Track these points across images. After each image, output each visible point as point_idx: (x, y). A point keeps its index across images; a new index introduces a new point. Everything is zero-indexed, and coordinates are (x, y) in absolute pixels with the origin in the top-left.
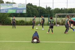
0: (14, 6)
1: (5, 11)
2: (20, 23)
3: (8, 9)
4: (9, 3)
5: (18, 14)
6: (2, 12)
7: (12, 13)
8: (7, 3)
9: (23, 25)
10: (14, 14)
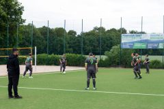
0: (143, 37)
1: (130, 46)
2: (153, 64)
3: (133, 43)
4: (135, 33)
5: (150, 49)
6: (124, 47)
7: (140, 50)
8: (132, 32)
9: (159, 68)
10: (143, 49)
